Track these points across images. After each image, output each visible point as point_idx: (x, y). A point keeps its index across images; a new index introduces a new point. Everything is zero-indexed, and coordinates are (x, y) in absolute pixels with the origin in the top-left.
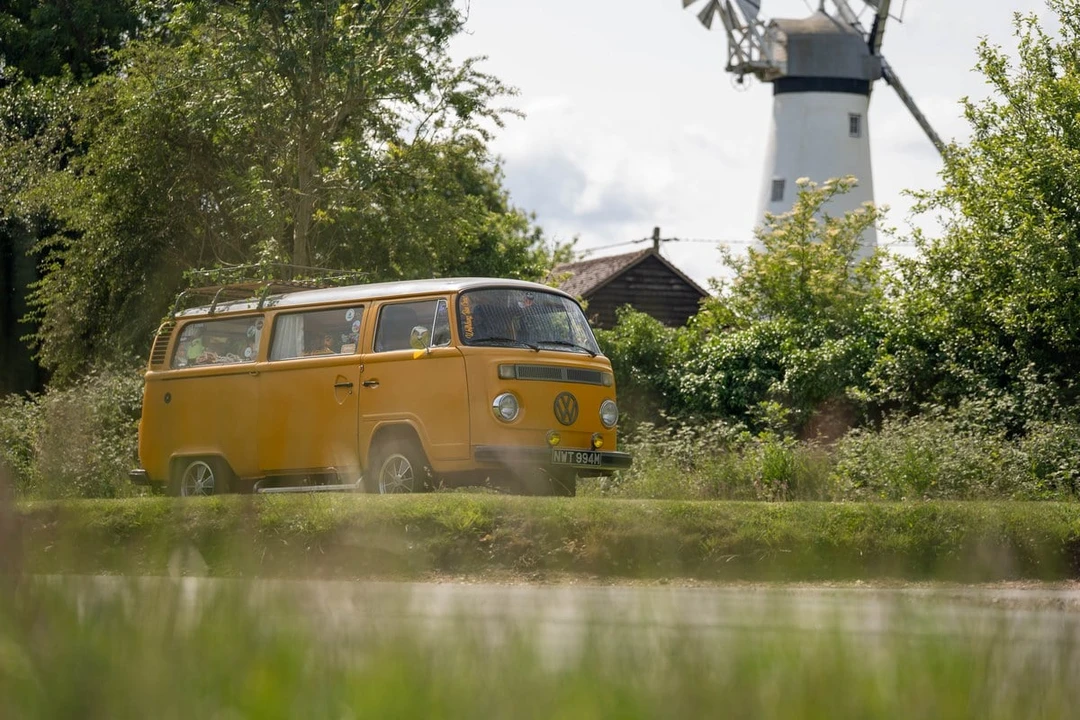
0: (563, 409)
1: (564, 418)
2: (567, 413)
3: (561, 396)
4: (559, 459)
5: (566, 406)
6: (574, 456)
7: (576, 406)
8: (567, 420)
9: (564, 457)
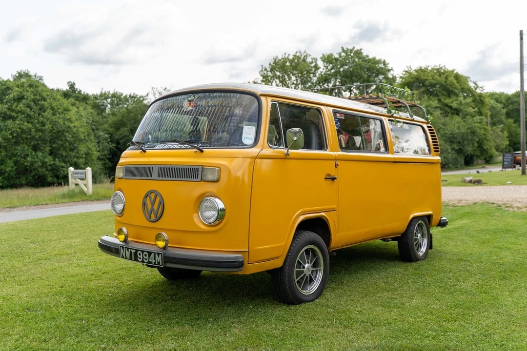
6: (136, 254)
7: (162, 204)
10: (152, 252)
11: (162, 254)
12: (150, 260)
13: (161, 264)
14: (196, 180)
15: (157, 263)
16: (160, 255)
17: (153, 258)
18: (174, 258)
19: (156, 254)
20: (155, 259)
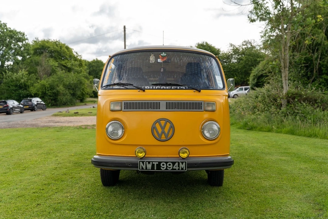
0: (160, 130)
1: (160, 136)
2: (163, 132)
3: (158, 121)
4: (144, 167)
5: (163, 128)
7: (172, 127)
8: (163, 137)
9: (149, 166)
10: (175, 162)
11: (186, 162)
12: (174, 168)
13: (184, 169)
14: (201, 110)
15: (180, 169)
16: (184, 163)
17: (177, 166)
18: (196, 164)
19: (181, 163)
20: (179, 166)
